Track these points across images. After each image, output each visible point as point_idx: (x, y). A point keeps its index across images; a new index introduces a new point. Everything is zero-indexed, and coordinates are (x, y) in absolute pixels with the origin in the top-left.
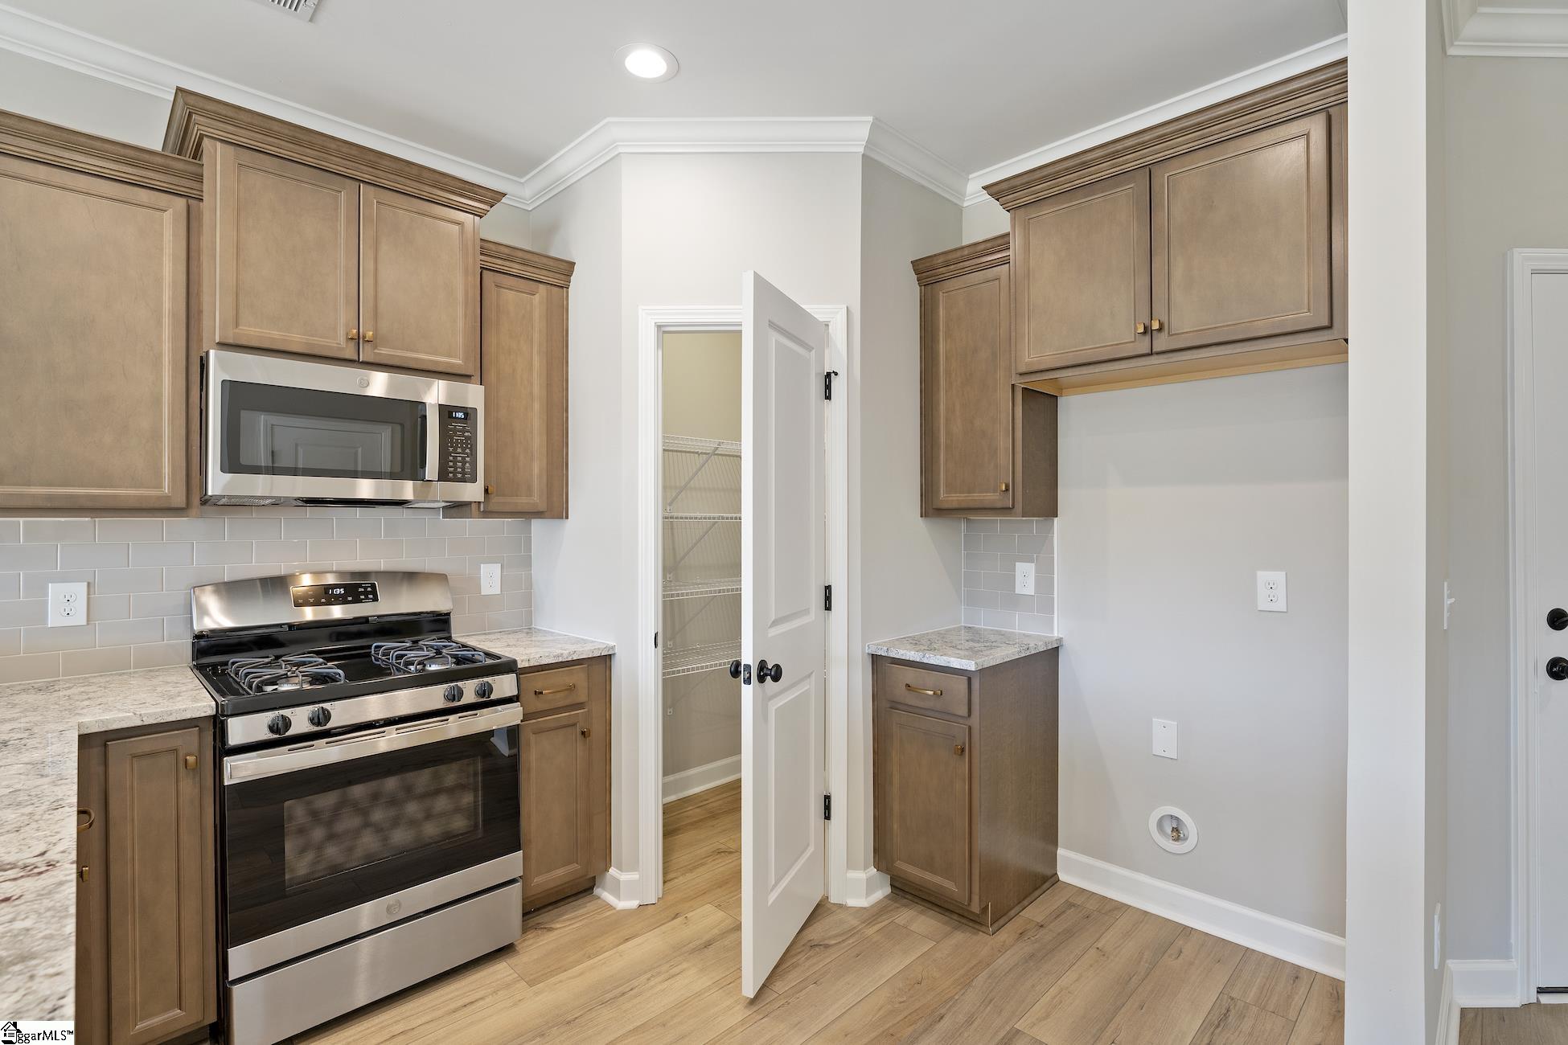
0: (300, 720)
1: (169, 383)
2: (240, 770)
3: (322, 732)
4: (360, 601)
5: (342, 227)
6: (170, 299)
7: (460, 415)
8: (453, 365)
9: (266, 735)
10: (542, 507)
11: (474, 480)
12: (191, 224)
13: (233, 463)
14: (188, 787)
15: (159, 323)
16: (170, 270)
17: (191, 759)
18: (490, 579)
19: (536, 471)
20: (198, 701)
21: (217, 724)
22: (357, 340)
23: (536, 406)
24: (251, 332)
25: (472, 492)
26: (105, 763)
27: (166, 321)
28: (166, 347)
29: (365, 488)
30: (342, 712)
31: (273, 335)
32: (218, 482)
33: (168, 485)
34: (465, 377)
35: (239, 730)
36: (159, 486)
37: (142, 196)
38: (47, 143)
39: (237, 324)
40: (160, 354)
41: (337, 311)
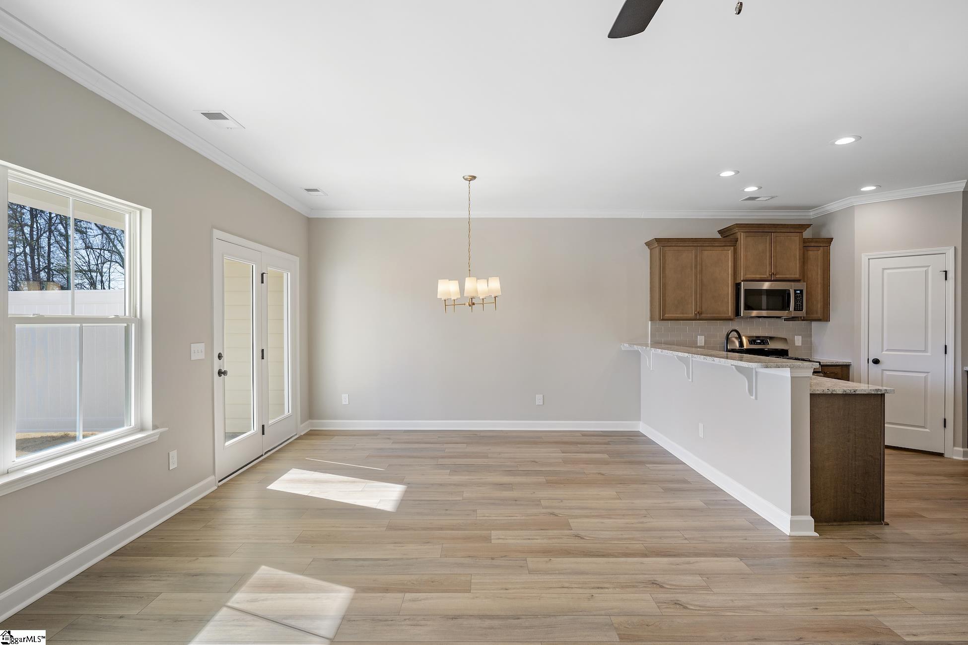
1: (730, 290)
4: (765, 344)
5: (767, 245)
6: (730, 271)
7: (799, 292)
8: (796, 277)
10: (821, 318)
11: (802, 310)
12: (735, 252)
13: (747, 308)
16: (730, 264)
18: (798, 341)
19: (819, 306)
22: (772, 275)
23: (819, 286)
24: (749, 276)
25: (802, 313)
27: (730, 276)
28: (730, 282)
31: (753, 276)
32: (743, 313)
33: (731, 315)
34: (798, 281)
36: (729, 314)
37: (726, 248)
38: (711, 241)
39: (746, 275)
40: (729, 284)
41: (766, 268)
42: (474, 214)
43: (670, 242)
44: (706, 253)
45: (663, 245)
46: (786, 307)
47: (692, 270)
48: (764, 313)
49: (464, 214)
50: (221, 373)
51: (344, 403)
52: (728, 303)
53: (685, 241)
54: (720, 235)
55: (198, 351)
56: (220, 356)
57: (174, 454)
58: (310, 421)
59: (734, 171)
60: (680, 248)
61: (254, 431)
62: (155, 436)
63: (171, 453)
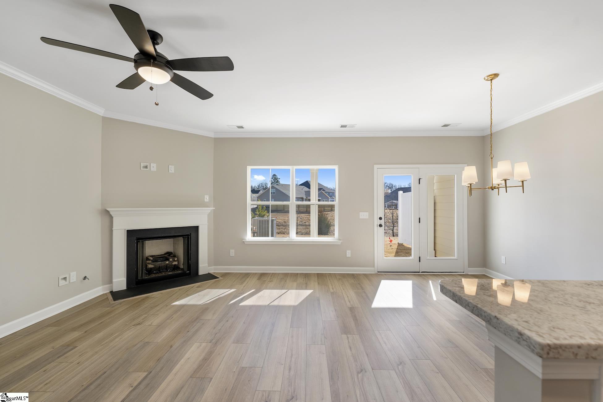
50: (381, 226)
55: (364, 215)
56: (380, 219)
57: (349, 252)
58: (485, 269)
61: (411, 258)
62: (339, 242)
63: (347, 251)
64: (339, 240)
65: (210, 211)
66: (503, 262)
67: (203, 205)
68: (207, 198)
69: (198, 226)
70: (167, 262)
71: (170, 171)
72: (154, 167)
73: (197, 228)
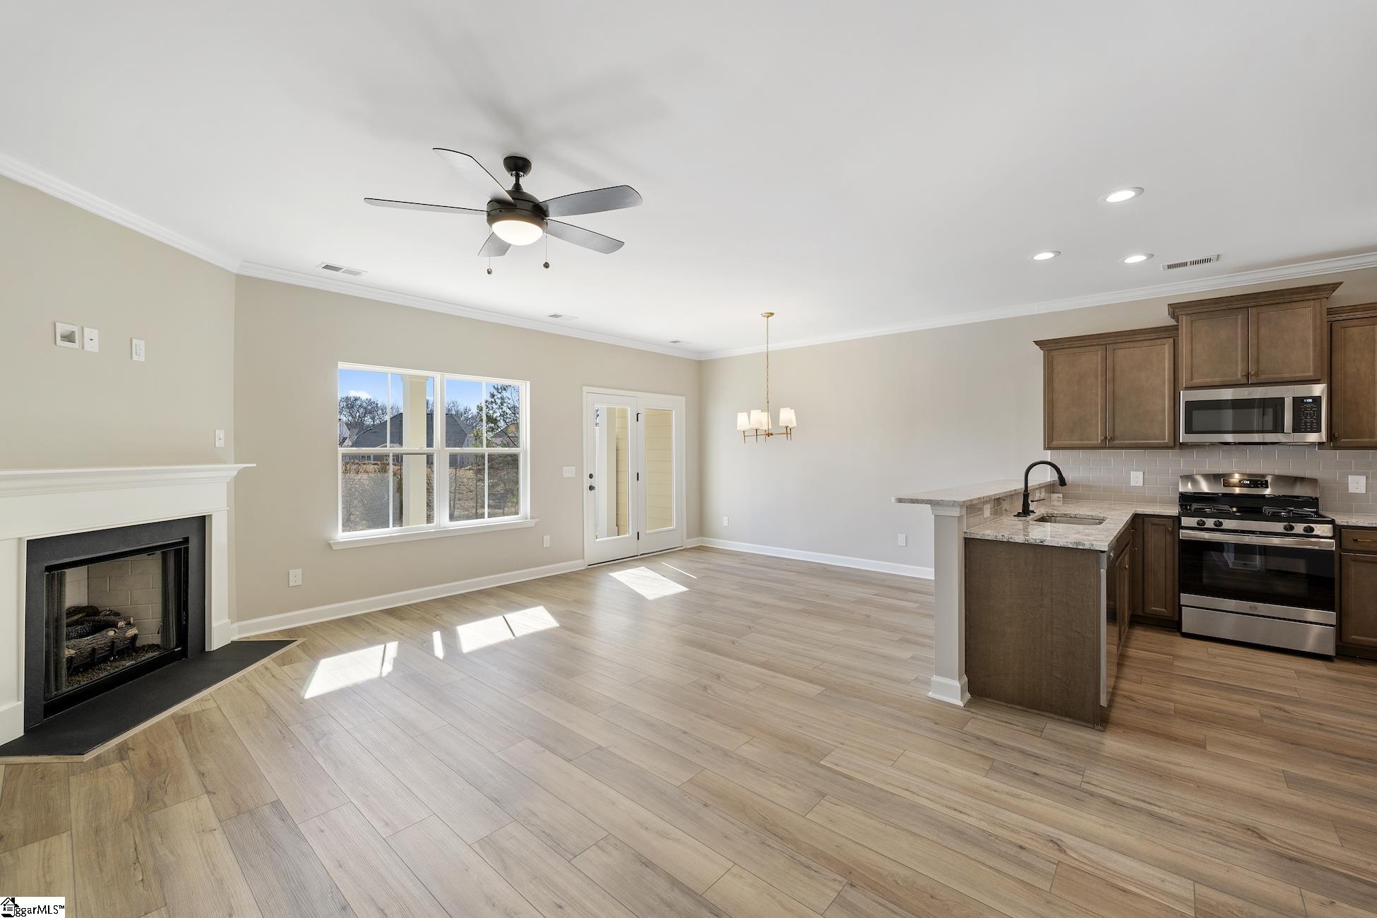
0: (1210, 523)
1: (1167, 404)
2: (1184, 534)
3: (1218, 528)
4: (1258, 487)
5: (1239, 330)
6: (1167, 375)
7: (1309, 401)
8: (1302, 375)
9: (1195, 525)
11: (1318, 431)
12: (1175, 344)
13: (1189, 430)
14: (1169, 538)
15: (1164, 384)
16: (1167, 365)
17: (1170, 529)
18: (1357, 484)
20: (1174, 511)
21: (1178, 519)
22: (1248, 375)
24: (1198, 381)
25: (1318, 437)
26: (1143, 523)
27: (1166, 382)
28: (1166, 391)
29: (1256, 438)
30: (1228, 524)
31: (1208, 380)
32: (1183, 437)
33: (1167, 439)
34: (1314, 381)
35: (1186, 521)
36: (1165, 439)
37: (1158, 342)
38: (1129, 335)
39: (1192, 379)
40: (1165, 394)
41: (1237, 365)
42: (773, 346)
43: (1059, 343)
44: (1121, 353)
45: (1049, 348)
46: (1278, 427)
47: (1097, 378)
48: (1229, 438)
49: (763, 348)
50: (591, 488)
51: (724, 525)
52: (1165, 423)
53: (1085, 340)
54: (1174, 320)
55: (569, 472)
56: (591, 476)
57: (547, 538)
58: (701, 538)
59: (1053, 252)
60: (1076, 350)
61: (627, 535)
62: (532, 523)
63: (545, 537)
64: (532, 518)
65: (235, 473)
66: (725, 524)
67: (212, 457)
68: (221, 438)
69: (204, 518)
70: (111, 633)
71: (135, 357)
72: (92, 339)
73: (201, 523)
